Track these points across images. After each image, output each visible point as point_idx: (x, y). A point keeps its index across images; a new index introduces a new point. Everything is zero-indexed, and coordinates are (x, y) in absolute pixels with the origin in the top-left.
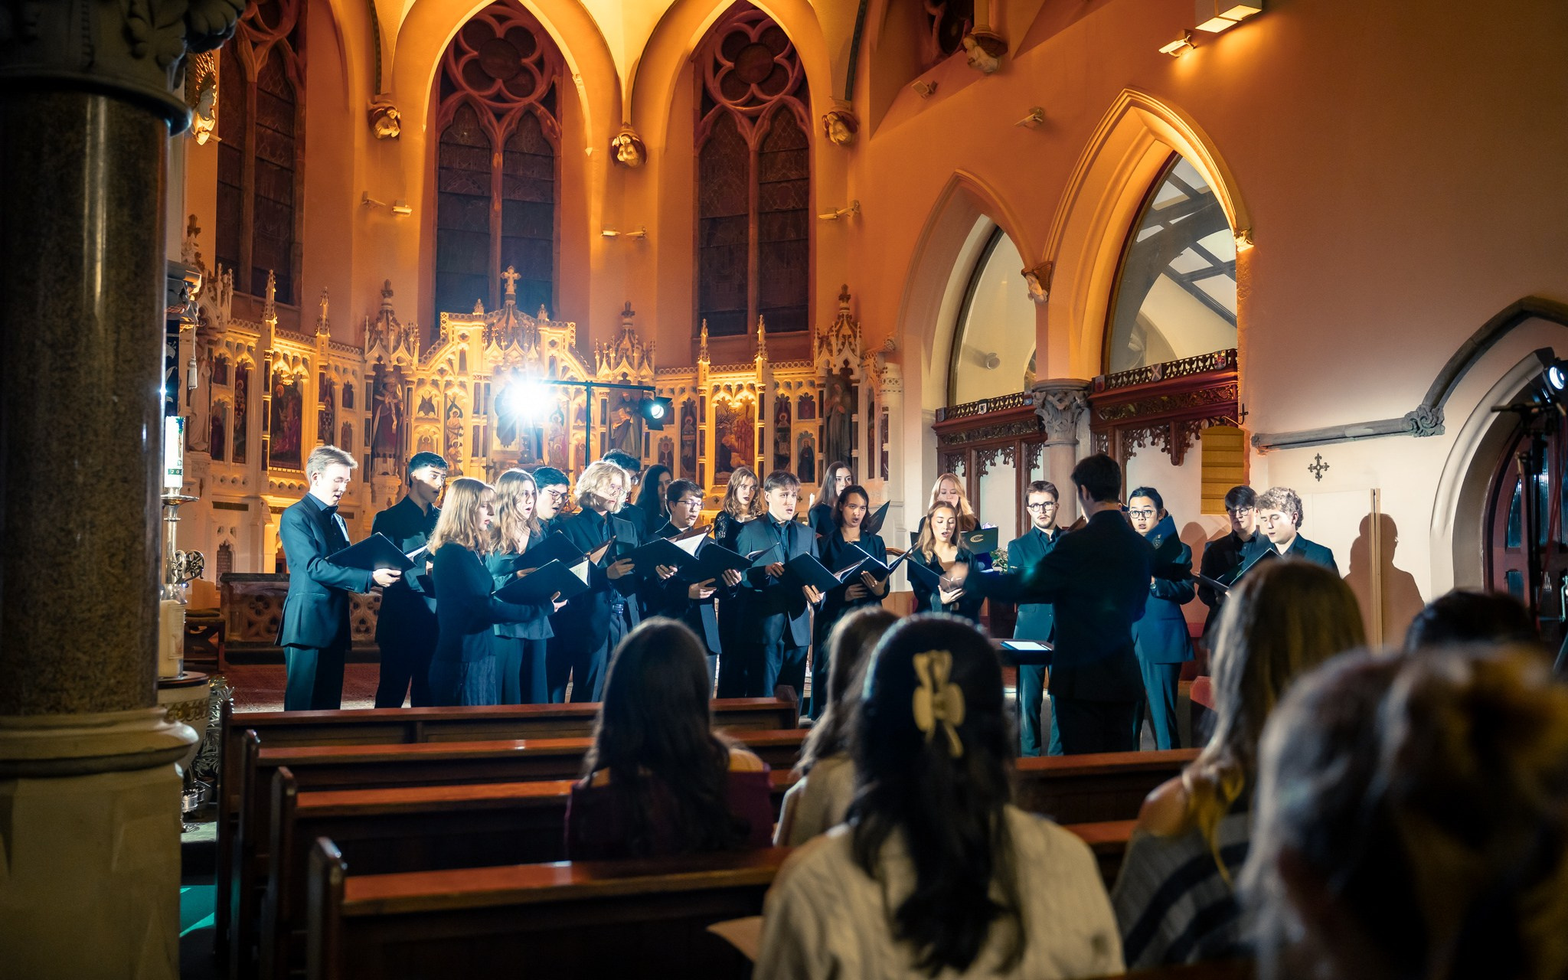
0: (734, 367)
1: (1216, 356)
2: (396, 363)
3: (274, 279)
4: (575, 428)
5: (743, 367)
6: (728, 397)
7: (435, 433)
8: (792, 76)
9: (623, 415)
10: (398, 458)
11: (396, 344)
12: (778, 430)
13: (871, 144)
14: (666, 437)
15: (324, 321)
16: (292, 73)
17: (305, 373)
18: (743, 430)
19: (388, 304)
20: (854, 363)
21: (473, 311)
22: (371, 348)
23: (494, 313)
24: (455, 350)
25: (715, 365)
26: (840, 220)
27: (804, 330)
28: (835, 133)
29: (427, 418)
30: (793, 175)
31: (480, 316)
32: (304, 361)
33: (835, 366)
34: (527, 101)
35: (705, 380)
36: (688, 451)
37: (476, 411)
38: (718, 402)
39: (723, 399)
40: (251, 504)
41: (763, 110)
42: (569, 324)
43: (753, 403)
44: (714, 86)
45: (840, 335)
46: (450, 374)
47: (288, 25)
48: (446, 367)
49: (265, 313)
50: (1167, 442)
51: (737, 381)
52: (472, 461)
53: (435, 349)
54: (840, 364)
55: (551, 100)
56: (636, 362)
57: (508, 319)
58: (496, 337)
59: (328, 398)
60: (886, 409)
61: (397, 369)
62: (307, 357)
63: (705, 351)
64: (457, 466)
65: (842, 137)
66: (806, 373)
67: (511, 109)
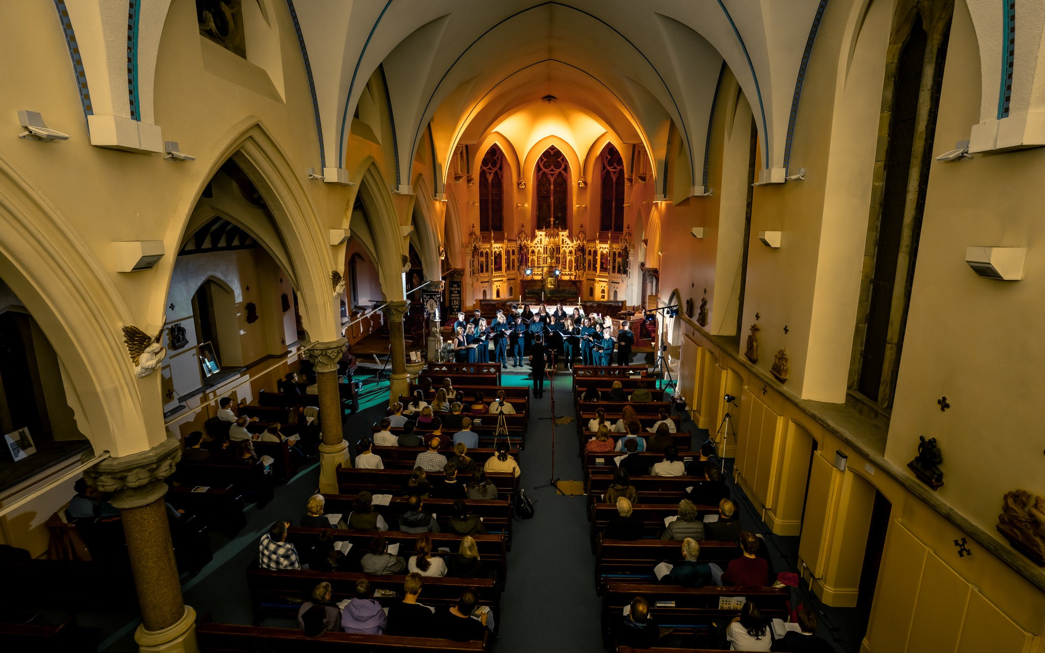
0: (604, 243)
2: (524, 244)
3: (494, 232)
4: (568, 256)
5: (606, 243)
6: (603, 250)
7: (535, 258)
9: (579, 253)
11: (525, 239)
13: (635, 188)
15: (506, 237)
16: (500, 176)
17: (502, 250)
18: (606, 258)
19: (523, 229)
20: (627, 246)
22: (519, 241)
23: (548, 228)
25: (600, 242)
26: (627, 207)
29: (532, 255)
31: (545, 230)
32: (502, 247)
33: (624, 246)
34: (559, 170)
35: (597, 245)
37: (544, 253)
38: (600, 251)
40: (490, 281)
41: (616, 172)
42: (566, 231)
43: (608, 252)
44: (606, 163)
47: (498, 166)
48: (537, 243)
51: (605, 246)
53: (534, 239)
55: (564, 170)
56: (582, 240)
58: (548, 235)
59: (508, 254)
63: (598, 238)
66: (619, 246)
67: (555, 173)
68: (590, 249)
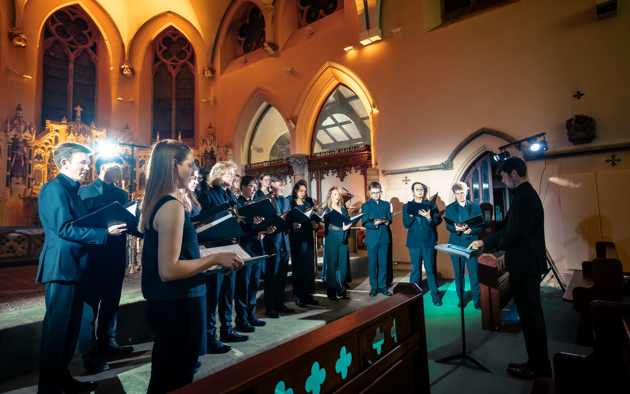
1: (360, 147)
2: (24, 138)
7: (43, 168)
8: (189, 54)
9: (125, 164)
10: (24, 178)
13: (221, 79)
19: (19, 114)
20: (215, 149)
21: (62, 121)
22: (11, 131)
24: (53, 135)
26: (208, 102)
27: (192, 138)
28: (207, 73)
30: (188, 87)
31: (65, 123)
33: (209, 149)
34: (84, 46)
41: (178, 64)
44: (159, 54)
45: (210, 140)
46: (51, 145)
48: (49, 142)
50: (338, 174)
53: (43, 134)
54: (210, 149)
55: (94, 48)
57: (78, 125)
61: (25, 141)
65: (210, 75)
66: (196, 152)
67: (77, 48)
68: (143, 159)
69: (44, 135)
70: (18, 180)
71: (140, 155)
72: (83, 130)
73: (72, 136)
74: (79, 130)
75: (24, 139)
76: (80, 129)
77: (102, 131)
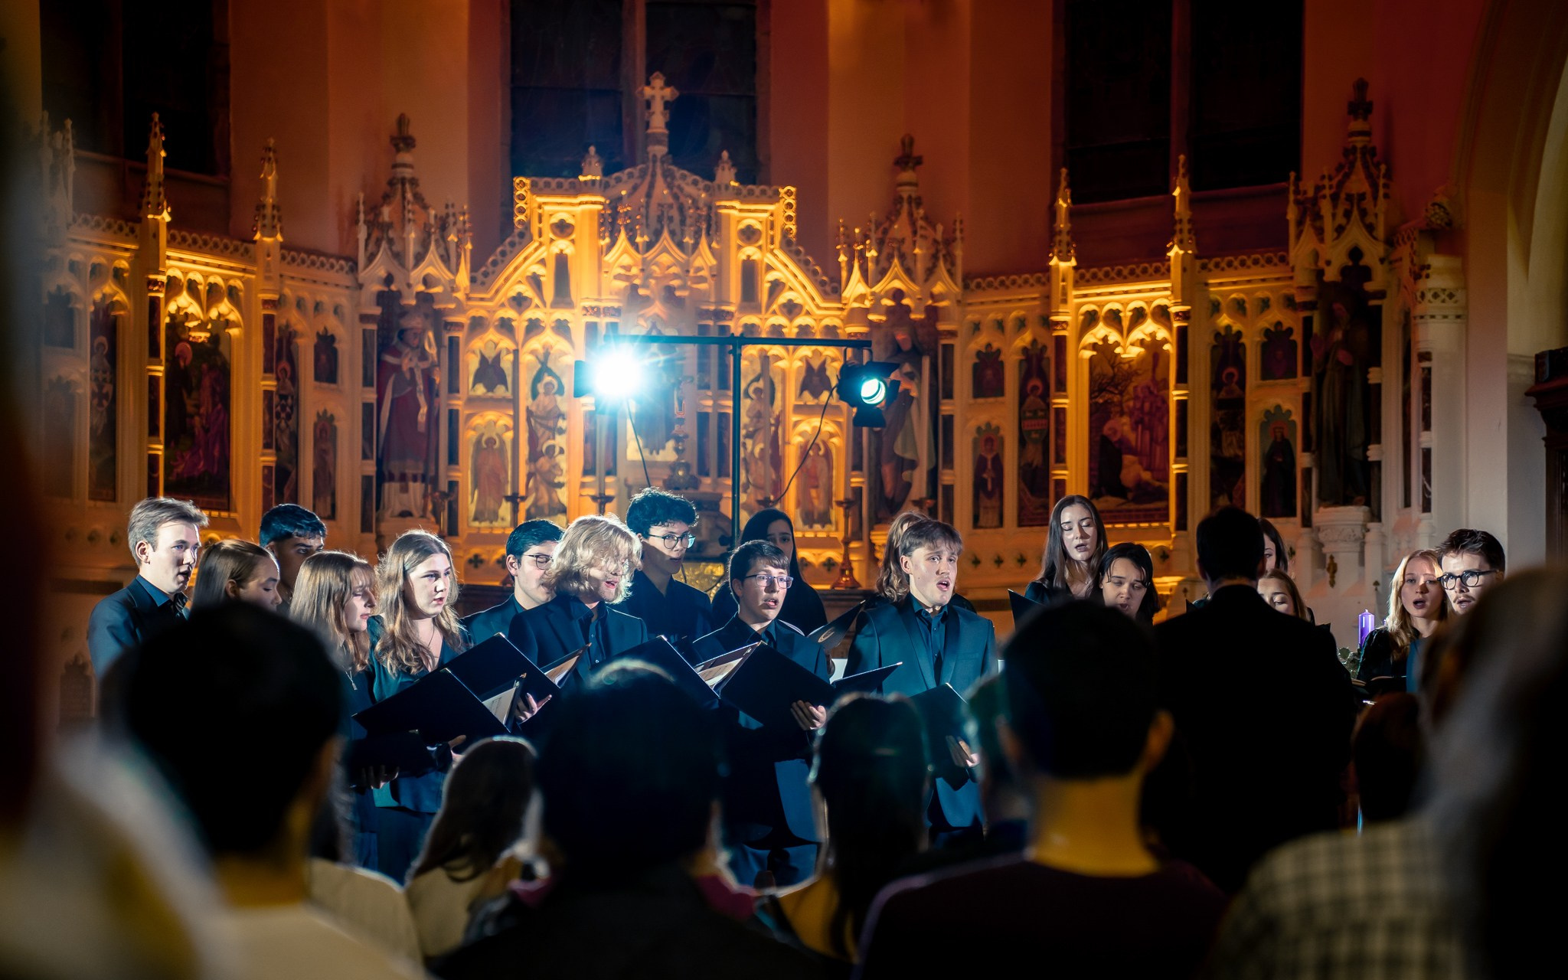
0: (1126, 272)
2: (421, 288)
3: (161, 130)
4: (798, 409)
5: (1145, 271)
6: (1114, 337)
11: (420, 249)
12: (1218, 404)
14: (988, 425)
15: (268, 211)
17: (234, 316)
18: (1147, 406)
19: (405, 165)
20: (1373, 253)
21: (580, 172)
22: (371, 258)
23: (623, 175)
24: (544, 255)
25: (1088, 268)
29: (492, 399)
31: (593, 182)
32: (232, 293)
33: (1330, 262)
35: (1065, 301)
36: (1034, 455)
38: (1094, 346)
39: (1105, 339)
42: (782, 191)
43: (1166, 347)
45: (1343, 196)
46: (537, 306)
48: (527, 291)
49: (145, 200)
51: (1132, 300)
52: (583, 485)
53: (503, 254)
54: (1341, 259)
56: (920, 269)
57: (652, 186)
58: (626, 226)
59: (284, 364)
60: (1426, 356)
61: (425, 299)
62: (238, 284)
63: (1065, 238)
64: (554, 495)
68: (989, 345)
69: (506, 257)
70: (405, 496)
71: (975, 317)
72: (675, 213)
73: (625, 251)
74: (654, 212)
75: (418, 294)
76: (660, 205)
77: (775, 198)
